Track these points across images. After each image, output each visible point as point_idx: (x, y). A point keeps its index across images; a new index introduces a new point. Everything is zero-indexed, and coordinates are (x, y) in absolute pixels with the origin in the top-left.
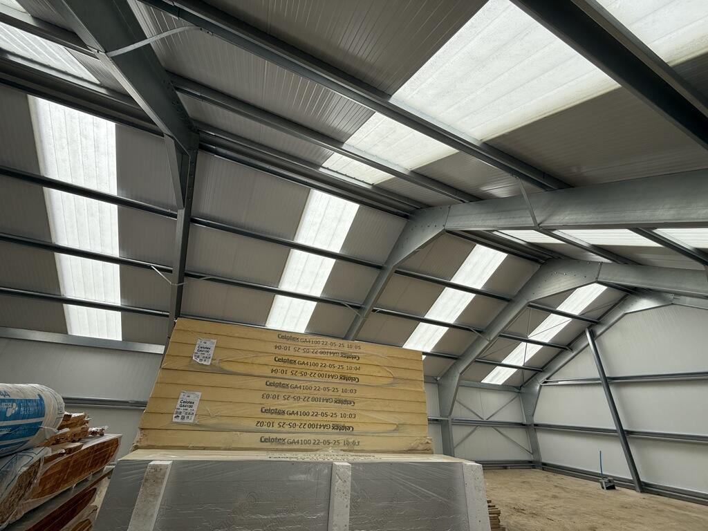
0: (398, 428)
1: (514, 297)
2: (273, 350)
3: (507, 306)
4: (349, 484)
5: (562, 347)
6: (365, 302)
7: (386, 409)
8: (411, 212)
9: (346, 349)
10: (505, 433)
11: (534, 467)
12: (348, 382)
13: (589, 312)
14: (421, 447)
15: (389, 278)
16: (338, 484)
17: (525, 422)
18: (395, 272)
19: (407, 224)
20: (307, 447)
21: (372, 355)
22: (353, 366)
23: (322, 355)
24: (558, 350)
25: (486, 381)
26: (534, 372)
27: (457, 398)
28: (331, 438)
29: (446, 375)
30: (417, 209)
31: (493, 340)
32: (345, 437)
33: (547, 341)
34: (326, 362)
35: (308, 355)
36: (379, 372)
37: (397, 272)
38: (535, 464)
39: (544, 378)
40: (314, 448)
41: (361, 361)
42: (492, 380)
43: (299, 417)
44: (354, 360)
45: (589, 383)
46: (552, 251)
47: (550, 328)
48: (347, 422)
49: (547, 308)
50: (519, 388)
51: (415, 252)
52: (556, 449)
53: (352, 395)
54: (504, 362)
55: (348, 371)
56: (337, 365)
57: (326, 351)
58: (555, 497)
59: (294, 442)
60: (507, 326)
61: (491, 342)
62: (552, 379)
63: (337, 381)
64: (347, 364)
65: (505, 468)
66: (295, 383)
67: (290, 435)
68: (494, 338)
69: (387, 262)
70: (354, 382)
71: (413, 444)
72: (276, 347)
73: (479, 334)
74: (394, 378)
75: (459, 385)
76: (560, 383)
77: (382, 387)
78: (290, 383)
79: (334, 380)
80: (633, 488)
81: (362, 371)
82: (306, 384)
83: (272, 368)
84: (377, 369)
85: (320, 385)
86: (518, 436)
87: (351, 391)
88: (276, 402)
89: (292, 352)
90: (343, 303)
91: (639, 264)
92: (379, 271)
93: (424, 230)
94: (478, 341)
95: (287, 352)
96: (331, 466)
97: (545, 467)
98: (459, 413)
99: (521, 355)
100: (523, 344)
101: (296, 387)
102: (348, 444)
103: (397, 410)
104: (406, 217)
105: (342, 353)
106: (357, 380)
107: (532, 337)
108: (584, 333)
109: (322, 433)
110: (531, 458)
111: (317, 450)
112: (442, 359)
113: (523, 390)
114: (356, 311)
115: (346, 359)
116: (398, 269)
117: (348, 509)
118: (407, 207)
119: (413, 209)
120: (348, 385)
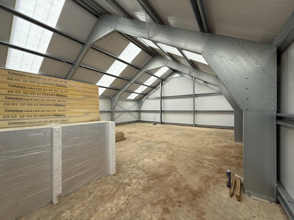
0: (86, 114)
1: (142, 68)
2: (7, 80)
3: (139, 71)
4: (61, 133)
5: (153, 87)
6: (75, 61)
7: (81, 107)
8: (100, 14)
9: (59, 83)
10: (132, 114)
11: (138, 122)
12: (61, 97)
13: (163, 76)
14: (96, 119)
15: (87, 51)
16: (55, 134)
17: (138, 110)
18: (91, 48)
19: (97, 22)
20: (39, 123)
21: (73, 86)
22: (64, 90)
23: (44, 85)
24: (152, 88)
25: (128, 98)
26: (144, 95)
27: (117, 103)
28: (54, 119)
29: (114, 96)
30: (103, 13)
31: (132, 84)
32: (61, 119)
33: (149, 85)
34: (46, 88)
35: (33, 84)
36: (78, 93)
37: (92, 48)
38: (139, 121)
39: (146, 97)
40: (44, 124)
41: (68, 88)
42: (130, 98)
43: (33, 112)
44: (64, 88)
45: (157, 98)
46: (157, 52)
47: (151, 81)
48: (62, 113)
49: (150, 74)
50: (138, 100)
51: (100, 39)
52: (145, 117)
53: (64, 102)
54: (135, 92)
55: (61, 93)
56: (54, 89)
57: (46, 83)
58: (141, 128)
59: (31, 123)
60: (137, 79)
61: (131, 84)
62: (148, 97)
63: (55, 97)
64: (60, 90)
65: (130, 123)
66: (27, 98)
67: (29, 120)
68: (133, 83)
69: (87, 41)
70: (64, 97)
71: (93, 118)
72: (8, 79)
73: (127, 81)
74: (85, 96)
75: (118, 100)
76: (150, 98)
77: (79, 99)
78: (24, 98)
79: (53, 96)
80: (160, 124)
81: (68, 93)
82: (36, 98)
83: (8, 90)
84: (77, 92)
85: (44, 98)
86: (136, 114)
87: (63, 101)
88: (15, 106)
89: (21, 82)
90: (62, 60)
91: (178, 62)
92: (82, 45)
93: (105, 27)
94: (126, 84)
95: (18, 82)
96: (52, 129)
97: (141, 122)
98: (117, 108)
99: (141, 89)
100: (142, 86)
101: (29, 99)
102: (63, 121)
103: (87, 108)
104: (97, 16)
105: (56, 84)
106: (66, 97)
107: (145, 83)
108: (160, 83)
109: (48, 118)
110: (138, 120)
111: (46, 124)
112: (112, 90)
113: (140, 101)
114: (70, 66)
115: (59, 87)
116: (92, 46)
117: (61, 141)
118: (97, 10)
119: (101, 13)
120: (62, 99)
